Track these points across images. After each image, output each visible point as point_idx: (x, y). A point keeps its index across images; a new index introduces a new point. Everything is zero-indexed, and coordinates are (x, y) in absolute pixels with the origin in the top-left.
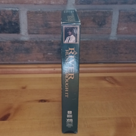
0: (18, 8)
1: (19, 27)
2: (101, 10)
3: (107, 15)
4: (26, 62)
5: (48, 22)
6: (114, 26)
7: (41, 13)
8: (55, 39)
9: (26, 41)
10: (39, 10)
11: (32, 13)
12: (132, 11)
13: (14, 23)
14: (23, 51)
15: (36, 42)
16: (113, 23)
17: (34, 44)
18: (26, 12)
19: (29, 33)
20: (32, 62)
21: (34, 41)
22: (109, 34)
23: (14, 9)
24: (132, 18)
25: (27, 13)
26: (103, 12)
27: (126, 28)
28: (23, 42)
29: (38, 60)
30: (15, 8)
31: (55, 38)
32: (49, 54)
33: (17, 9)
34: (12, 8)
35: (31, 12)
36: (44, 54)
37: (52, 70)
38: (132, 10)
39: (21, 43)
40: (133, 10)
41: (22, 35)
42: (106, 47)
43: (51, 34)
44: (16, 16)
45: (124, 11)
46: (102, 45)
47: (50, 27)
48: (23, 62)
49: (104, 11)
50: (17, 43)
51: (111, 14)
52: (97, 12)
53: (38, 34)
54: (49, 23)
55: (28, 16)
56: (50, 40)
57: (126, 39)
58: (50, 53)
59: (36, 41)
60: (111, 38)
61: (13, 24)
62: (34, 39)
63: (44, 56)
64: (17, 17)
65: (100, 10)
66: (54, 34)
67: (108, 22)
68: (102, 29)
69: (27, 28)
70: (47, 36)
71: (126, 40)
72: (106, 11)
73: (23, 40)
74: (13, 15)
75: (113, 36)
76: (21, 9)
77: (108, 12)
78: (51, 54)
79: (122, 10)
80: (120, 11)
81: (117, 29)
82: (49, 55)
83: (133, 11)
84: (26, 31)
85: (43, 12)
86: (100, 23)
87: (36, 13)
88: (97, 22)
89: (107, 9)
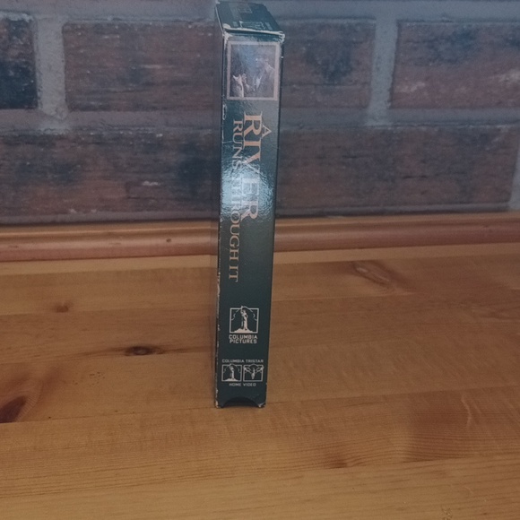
0: (28, 14)
1: (35, 82)
2: (335, 21)
3: (354, 40)
4: (60, 217)
5: (142, 66)
6: (381, 80)
7: (116, 33)
8: (167, 129)
9: (61, 138)
10: (110, 19)
11: (82, 29)
12: (443, 24)
13: (17, 68)
14: (50, 176)
15: (99, 141)
16: (378, 69)
17: (92, 148)
18: (58, 27)
19: (73, 106)
20: (83, 216)
21: (90, 136)
22: (363, 106)
23: (15, 17)
24: (442, 48)
25: (64, 32)
26: (342, 28)
27: (422, 84)
28: (48, 141)
29: (106, 208)
30: (18, 12)
31: (167, 124)
32: (146, 183)
33: (27, 18)
34: (8, 11)
35: (79, 27)
36: (128, 186)
37: (160, 242)
38: (443, 21)
39: (41, 144)
40: (448, 21)
41: (44, 116)
42: (355, 157)
43: (154, 108)
44: (22, 43)
45: (414, 24)
46: (339, 147)
47: (149, 84)
48: (50, 218)
49: (345, 22)
50: (28, 143)
51: (369, 34)
52: (322, 27)
53: (106, 108)
54: (147, 66)
55: (66, 43)
56: (150, 130)
57: (423, 125)
58: (151, 181)
59: (100, 136)
60: (370, 123)
61: (12, 73)
62: (90, 129)
63: (128, 191)
64: (25, 45)
65: (330, 21)
66: (165, 108)
67: (359, 63)
68: (338, 87)
69: (61, 87)
70: (139, 116)
71: (424, 129)
72: (353, 22)
73: (49, 132)
74: (10, 39)
75: (378, 114)
76: (38, 17)
77: (359, 28)
78: (156, 184)
79: (407, 21)
80: (399, 24)
81: (391, 90)
82: (147, 187)
83: (447, 24)
84: (61, 99)
85: (124, 27)
86: (332, 68)
87: (99, 29)
88: (320, 63)
89: (355, 18)
